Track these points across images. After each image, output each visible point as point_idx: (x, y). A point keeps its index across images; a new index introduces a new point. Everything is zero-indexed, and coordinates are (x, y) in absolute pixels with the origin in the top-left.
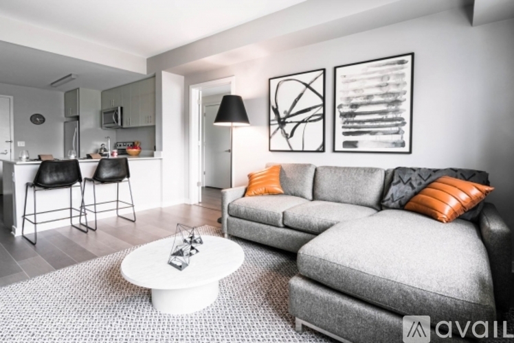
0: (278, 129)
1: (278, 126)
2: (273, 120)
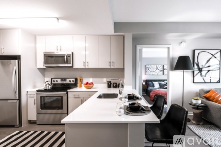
0: (198, 73)
1: (198, 71)
2: (196, 69)
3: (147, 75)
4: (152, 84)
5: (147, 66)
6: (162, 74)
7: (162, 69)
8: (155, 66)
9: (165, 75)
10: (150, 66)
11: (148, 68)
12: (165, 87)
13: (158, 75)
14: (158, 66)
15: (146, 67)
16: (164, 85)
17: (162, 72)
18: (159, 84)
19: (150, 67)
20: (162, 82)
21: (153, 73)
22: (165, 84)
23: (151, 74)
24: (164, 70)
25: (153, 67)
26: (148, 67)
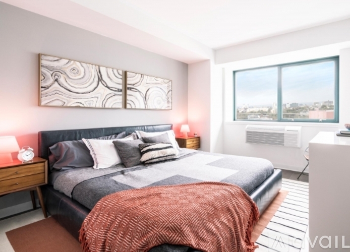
3: (46, 106)
4: (77, 154)
5: (43, 62)
6: (120, 106)
7: (120, 87)
8: (93, 71)
9: (131, 109)
10: (65, 61)
11: (56, 72)
12: (145, 157)
13: (104, 108)
14: (103, 70)
15: (39, 66)
16: (140, 151)
17: (119, 99)
18: (118, 147)
19: (68, 71)
20: (124, 136)
21: (82, 101)
22: (141, 142)
23: (72, 103)
24: (128, 92)
25: (82, 70)
26: (55, 64)
